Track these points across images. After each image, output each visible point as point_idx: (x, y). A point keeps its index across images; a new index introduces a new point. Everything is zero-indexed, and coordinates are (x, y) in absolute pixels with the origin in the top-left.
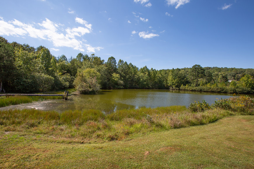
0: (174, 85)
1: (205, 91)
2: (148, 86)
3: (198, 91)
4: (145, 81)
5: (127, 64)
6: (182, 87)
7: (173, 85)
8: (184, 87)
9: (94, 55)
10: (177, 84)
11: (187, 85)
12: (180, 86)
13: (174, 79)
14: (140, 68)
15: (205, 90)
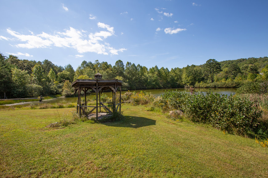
0: (189, 83)
1: (219, 88)
2: (159, 86)
3: (212, 88)
4: (154, 81)
5: (135, 66)
6: (197, 84)
7: (187, 83)
8: (199, 84)
9: (98, 61)
10: (191, 82)
11: (201, 82)
12: (195, 84)
13: (188, 76)
14: (149, 69)
15: (220, 86)
